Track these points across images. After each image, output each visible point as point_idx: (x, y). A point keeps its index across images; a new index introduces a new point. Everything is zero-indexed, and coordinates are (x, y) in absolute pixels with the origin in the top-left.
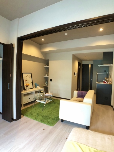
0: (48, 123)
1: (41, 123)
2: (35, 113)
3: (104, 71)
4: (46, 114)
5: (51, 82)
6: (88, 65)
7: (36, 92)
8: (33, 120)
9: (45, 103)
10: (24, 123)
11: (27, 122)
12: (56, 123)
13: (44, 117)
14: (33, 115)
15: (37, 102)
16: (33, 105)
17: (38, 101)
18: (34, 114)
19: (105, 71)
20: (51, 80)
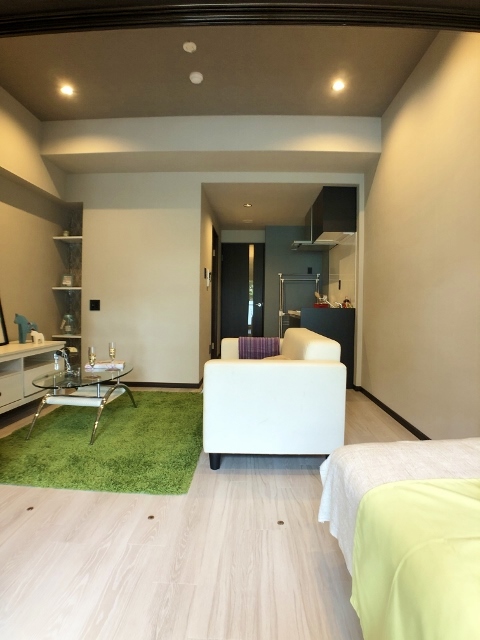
0: (156, 486)
1: (114, 494)
2: (53, 459)
3: (307, 271)
4: (118, 453)
5: (95, 312)
6: (245, 247)
7: (31, 362)
8: (63, 490)
9: (97, 403)
10: (18, 515)
11: (31, 508)
12: (192, 476)
13: (115, 465)
14: (52, 468)
15: (46, 405)
16: (29, 426)
17: (55, 401)
18: (54, 466)
19: (310, 271)
20: (95, 305)
